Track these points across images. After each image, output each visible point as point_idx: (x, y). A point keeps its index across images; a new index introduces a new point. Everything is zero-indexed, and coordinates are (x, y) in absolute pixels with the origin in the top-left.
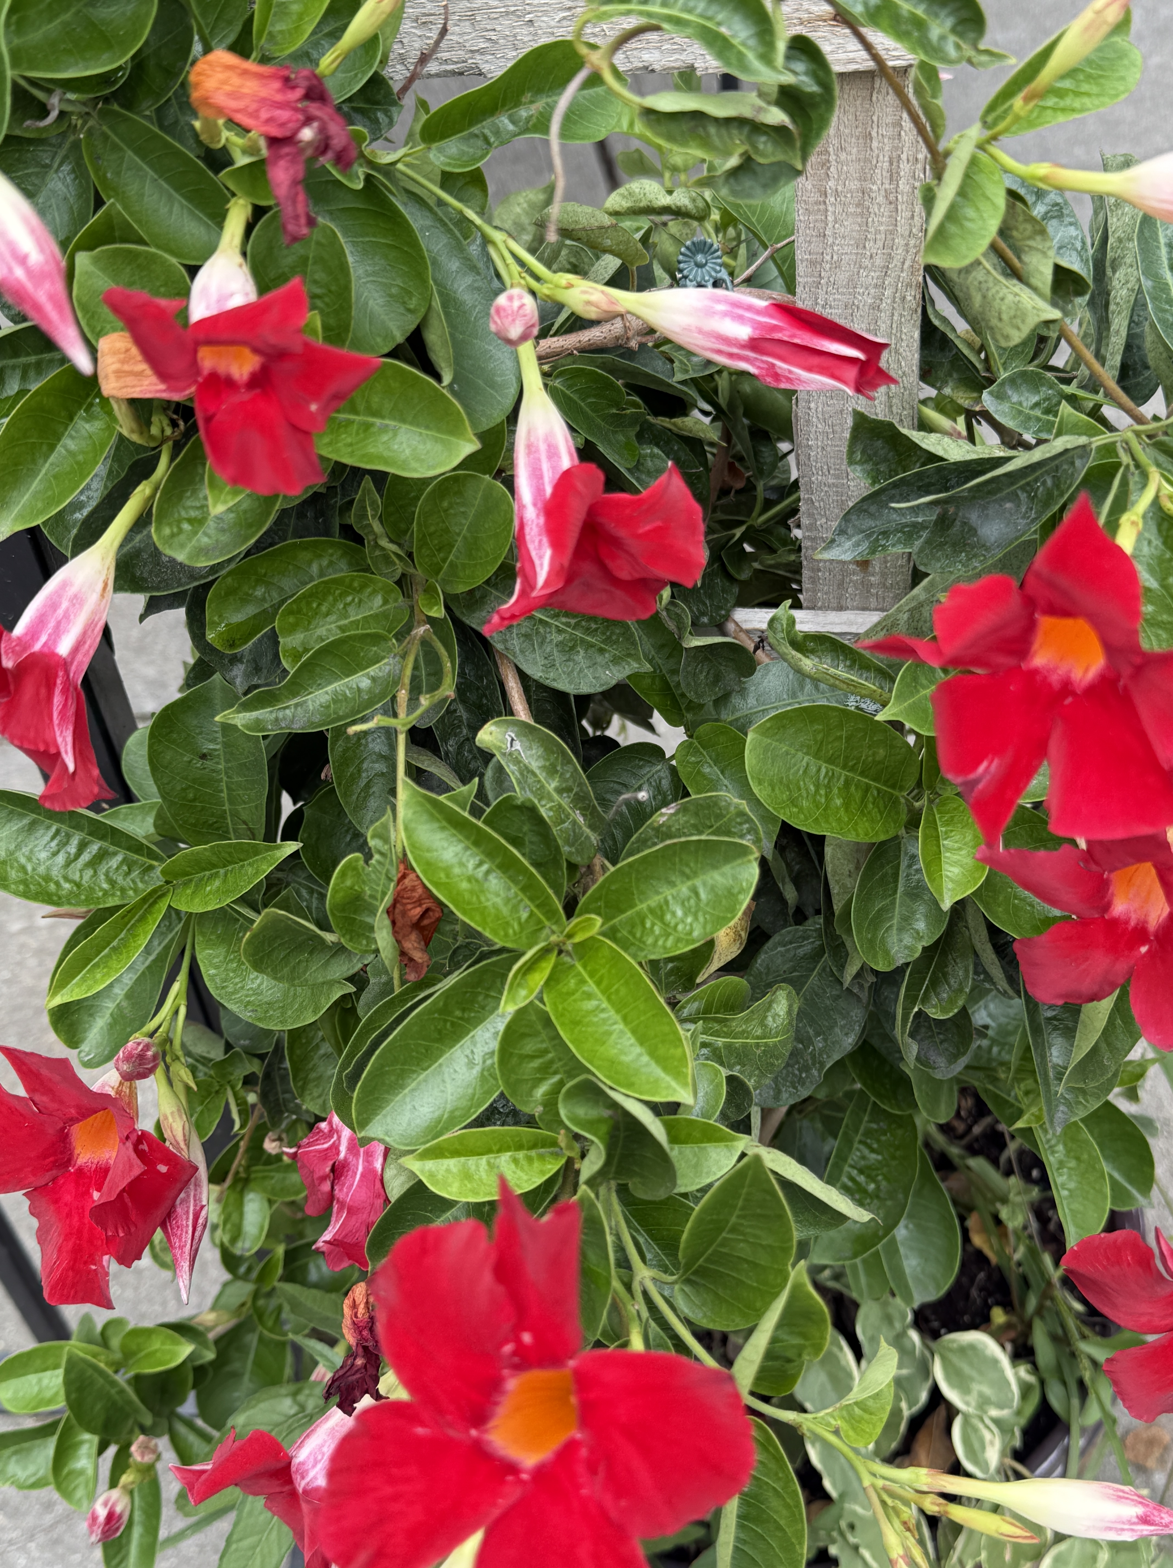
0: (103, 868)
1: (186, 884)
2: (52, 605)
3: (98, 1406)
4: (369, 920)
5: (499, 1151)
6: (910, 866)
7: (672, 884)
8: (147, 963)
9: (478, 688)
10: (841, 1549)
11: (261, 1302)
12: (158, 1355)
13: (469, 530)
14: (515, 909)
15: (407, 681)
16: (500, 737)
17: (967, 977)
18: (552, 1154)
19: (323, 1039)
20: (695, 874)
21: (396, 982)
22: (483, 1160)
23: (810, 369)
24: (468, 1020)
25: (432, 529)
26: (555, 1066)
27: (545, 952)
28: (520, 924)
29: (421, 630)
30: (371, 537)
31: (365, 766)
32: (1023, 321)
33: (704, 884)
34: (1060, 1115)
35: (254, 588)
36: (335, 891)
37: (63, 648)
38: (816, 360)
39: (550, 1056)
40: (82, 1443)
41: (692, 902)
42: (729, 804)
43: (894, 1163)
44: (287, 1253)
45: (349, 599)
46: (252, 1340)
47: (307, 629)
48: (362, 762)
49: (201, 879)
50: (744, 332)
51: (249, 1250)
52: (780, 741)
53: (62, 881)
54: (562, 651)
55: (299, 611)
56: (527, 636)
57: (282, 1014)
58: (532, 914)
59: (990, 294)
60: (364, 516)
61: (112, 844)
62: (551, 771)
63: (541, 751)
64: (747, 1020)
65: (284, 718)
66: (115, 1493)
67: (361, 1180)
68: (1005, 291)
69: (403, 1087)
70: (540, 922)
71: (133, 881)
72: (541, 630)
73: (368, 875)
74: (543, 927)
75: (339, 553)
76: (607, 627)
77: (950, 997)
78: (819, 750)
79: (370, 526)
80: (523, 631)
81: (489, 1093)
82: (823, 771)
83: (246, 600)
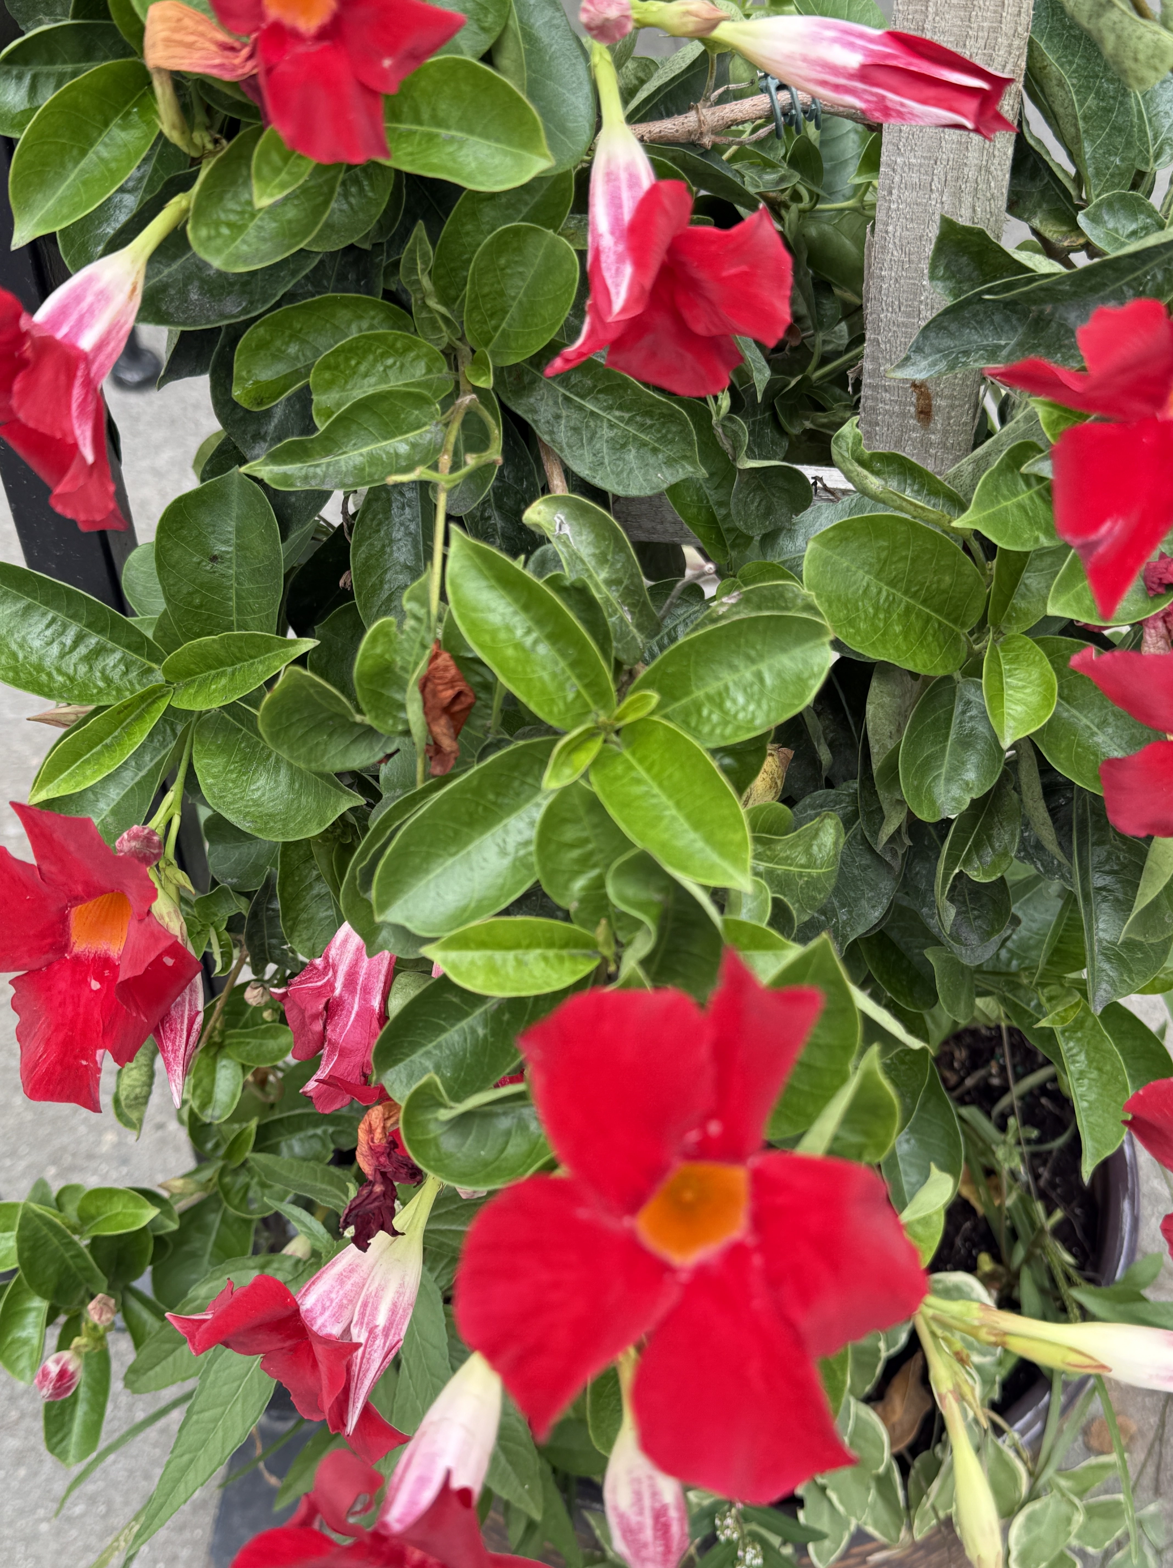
0: (99, 665)
1: (188, 685)
2: (77, 297)
3: (51, 1270)
4: (398, 696)
5: (529, 947)
6: (964, 713)
7: (733, 668)
8: (137, 779)
9: (517, 492)
10: (808, 1490)
11: (227, 1180)
12: (120, 1218)
13: (526, 294)
14: (561, 687)
15: (450, 447)
16: (549, 518)
17: (1012, 841)
18: (585, 955)
19: (318, 878)
20: (761, 657)
21: (419, 776)
22: (511, 955)
23: (924, 102)
24: (500, 806)
25: (486, 290)
26: (595, 859)
27: (590, 735)
28: (565, 703)
29: (467, 399)
30: (419, 296)
31: (388, 576)
32: (1162, 61)
33: (771, 668)
34: (1102, 993)
35: (287, 344)
36: (365, 657)
37: (86, 342)
38: (931, 92)
39: (590, 846)
40: (29, 1310)
41: (756, 688)
42: (796, 596)
43: (903, 1068)
44: (259, 1127)
45: (390, 361)
46: (214, 1220)
47: (343, 389)
48: (385, 572)
49: (205, 680)
50: (854, 60)
51: (219, 1118)
52: (841, 555)
53: (55, 673)
54: (614, 448)
55: (336, 367)
56: (576, 430)
57: (284, 826)
58: (579, 695)
59: (1126, 33)
60: (413, 270)
61: (110, 639)
62: (602, 559)
63: (591, 537)
64: (793, 846)
65: (315, 476)
66: (66, 1355)
67: (356, 1020)
68: (1142, 29)
69: (427, 871)
70: (586, 705)
71: (130, 682)
72: (592, 424)
73: (400, 643)
74: (589, 712)
75: (382, 316)
76: (663, 424)
77: (993, 862)
78: (881, 570)
79: (418, 282)
80: (572, 424)
81: (521, 882)
82: (884, 594)
83: (278, 356)
